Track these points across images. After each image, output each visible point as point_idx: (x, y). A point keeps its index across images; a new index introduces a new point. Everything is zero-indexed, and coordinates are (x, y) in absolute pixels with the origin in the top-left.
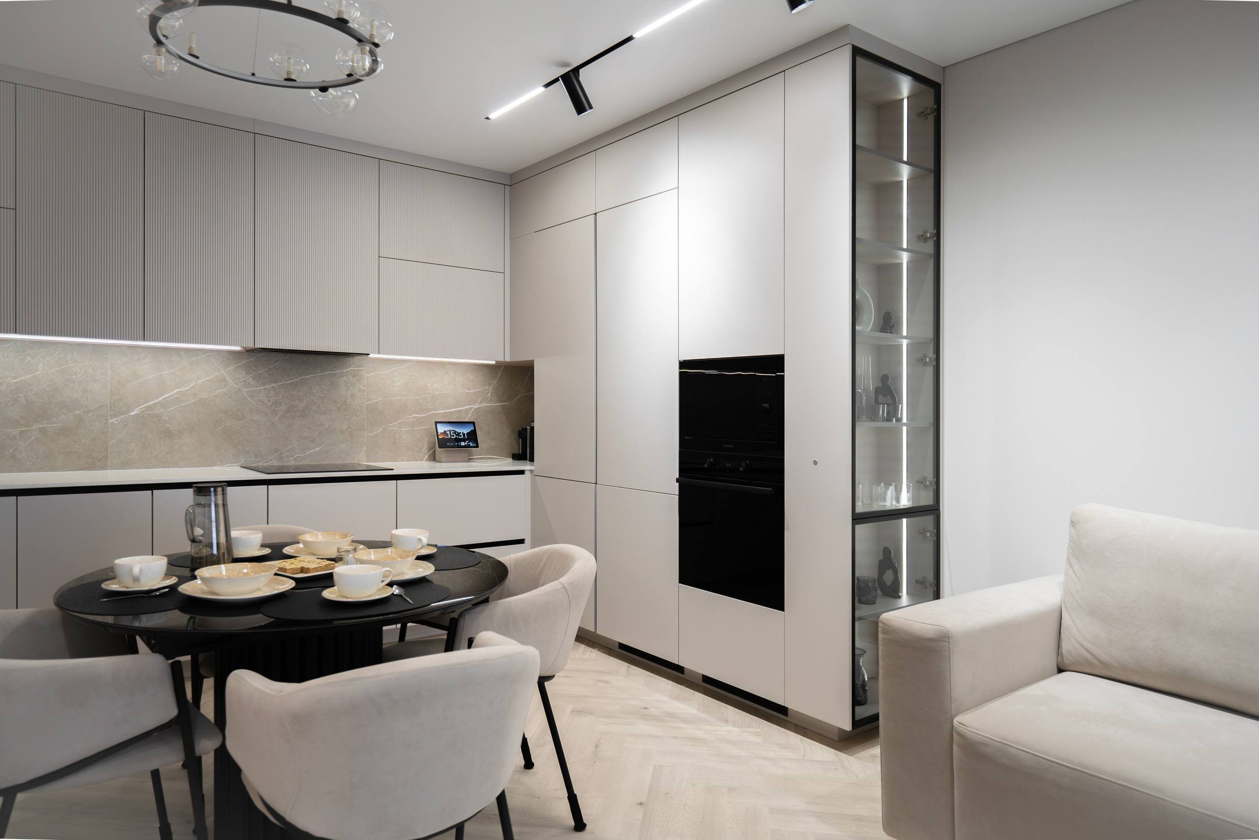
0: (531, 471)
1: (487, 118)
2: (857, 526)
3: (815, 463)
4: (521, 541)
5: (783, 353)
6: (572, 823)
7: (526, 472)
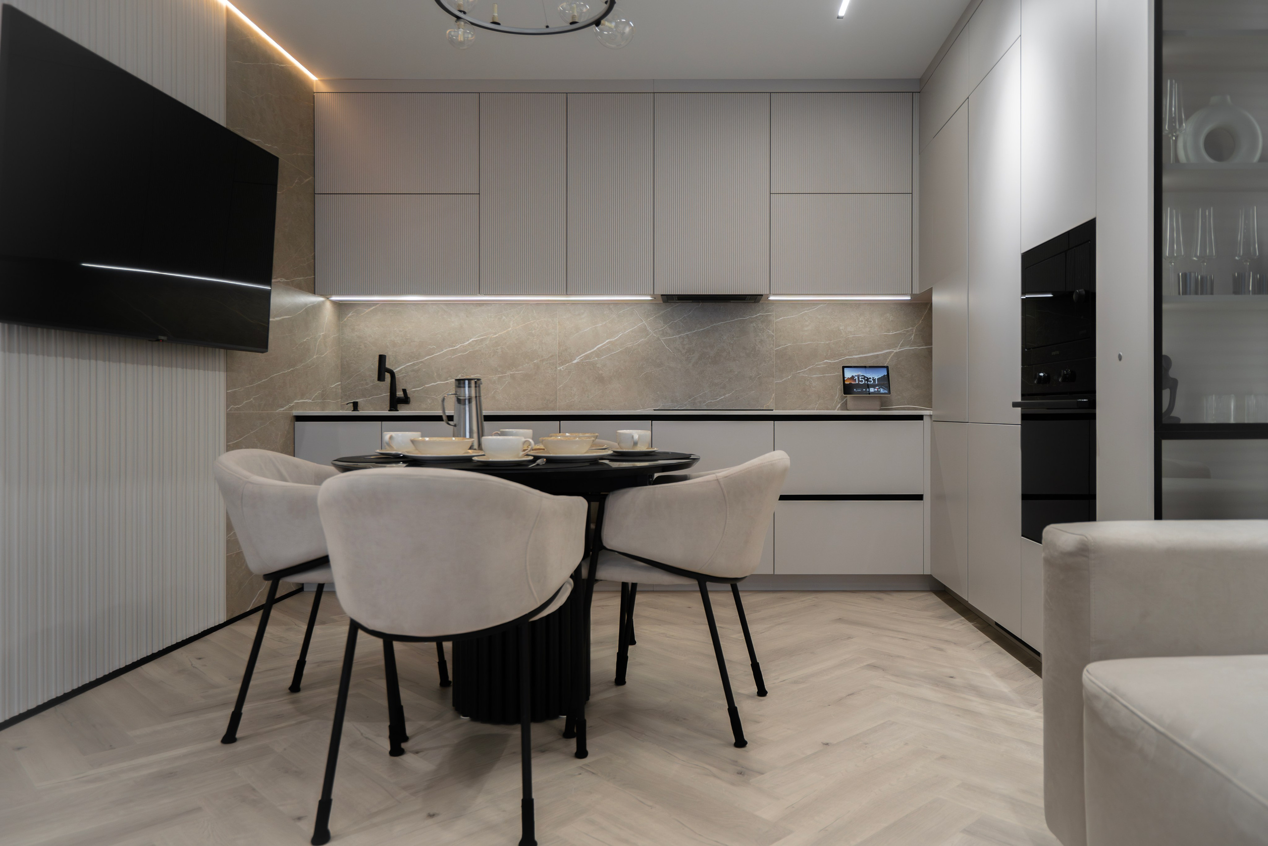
0: (931, 416)
1: (838, 18)
3: (1120, 358)
4: (919, 497)
7: (924, 417)
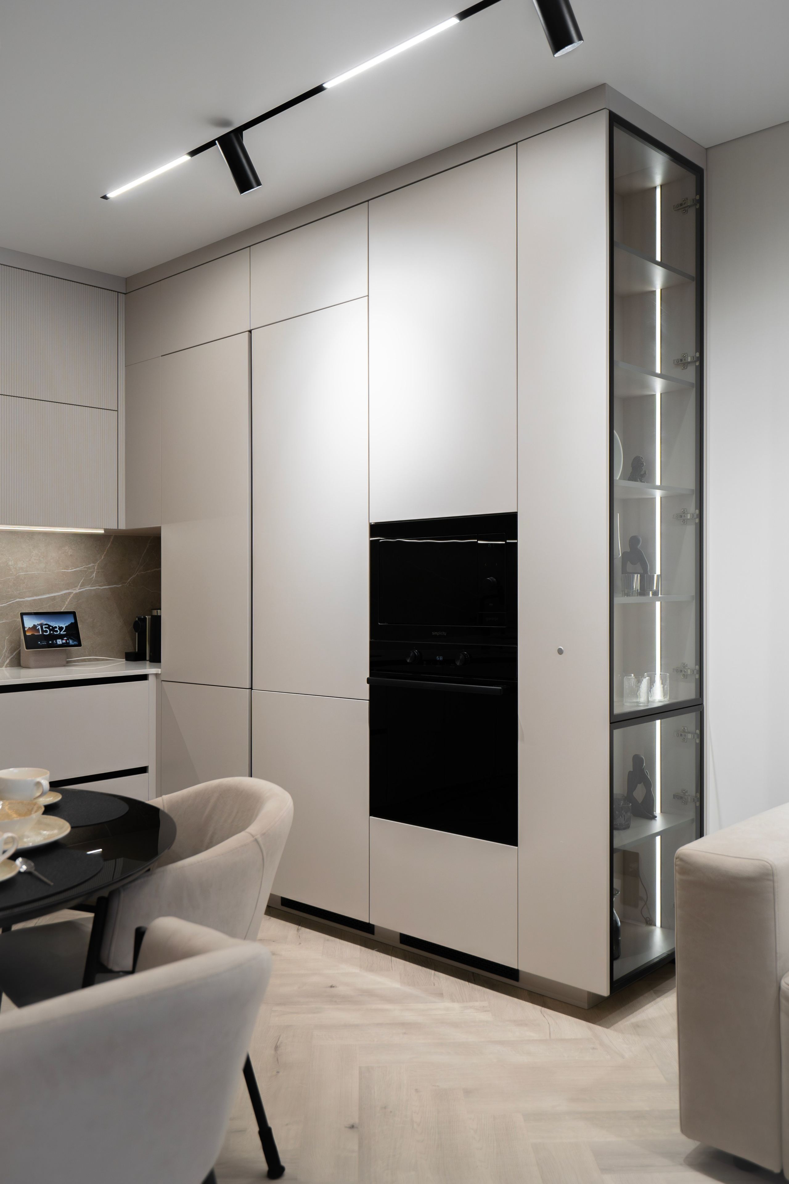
0: (157, 675)
1: (105, 197)
2: (616, 732)
3: (560, 652)
4: (143, 770)
5: (514, 510)
6: (263, 1166)
7: (150, 677)
